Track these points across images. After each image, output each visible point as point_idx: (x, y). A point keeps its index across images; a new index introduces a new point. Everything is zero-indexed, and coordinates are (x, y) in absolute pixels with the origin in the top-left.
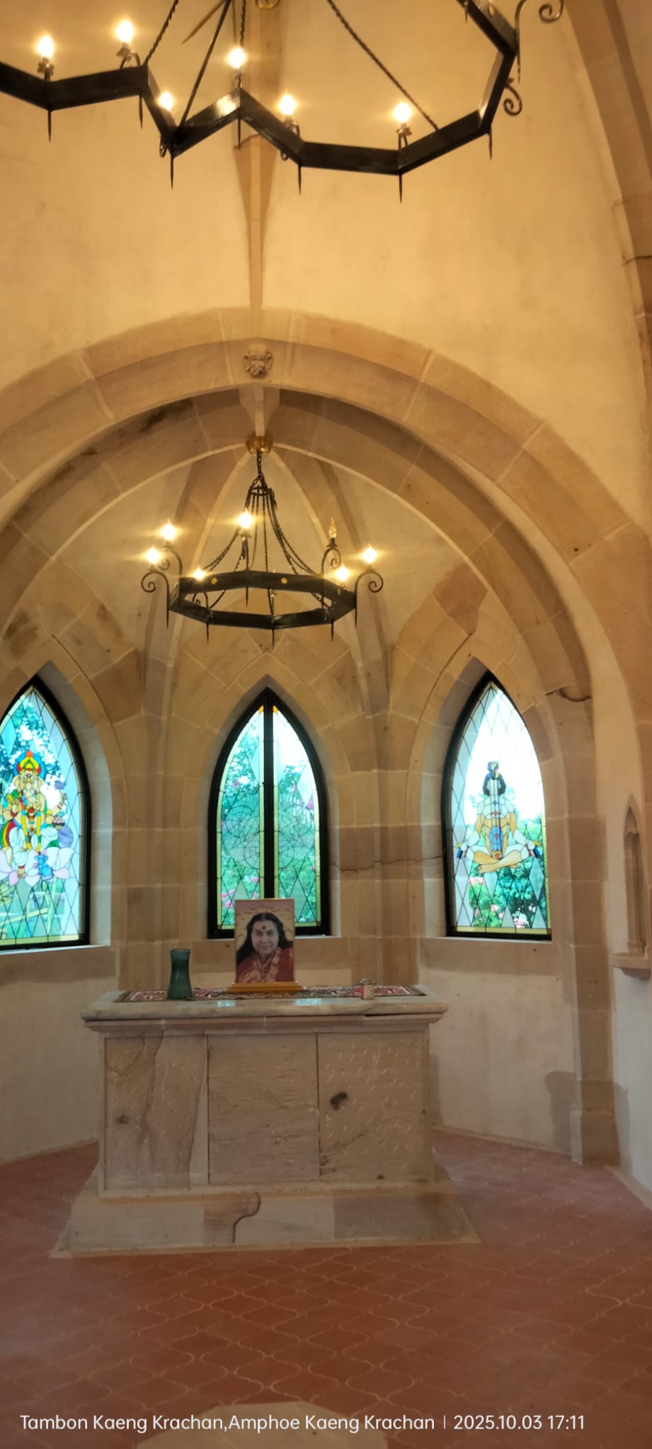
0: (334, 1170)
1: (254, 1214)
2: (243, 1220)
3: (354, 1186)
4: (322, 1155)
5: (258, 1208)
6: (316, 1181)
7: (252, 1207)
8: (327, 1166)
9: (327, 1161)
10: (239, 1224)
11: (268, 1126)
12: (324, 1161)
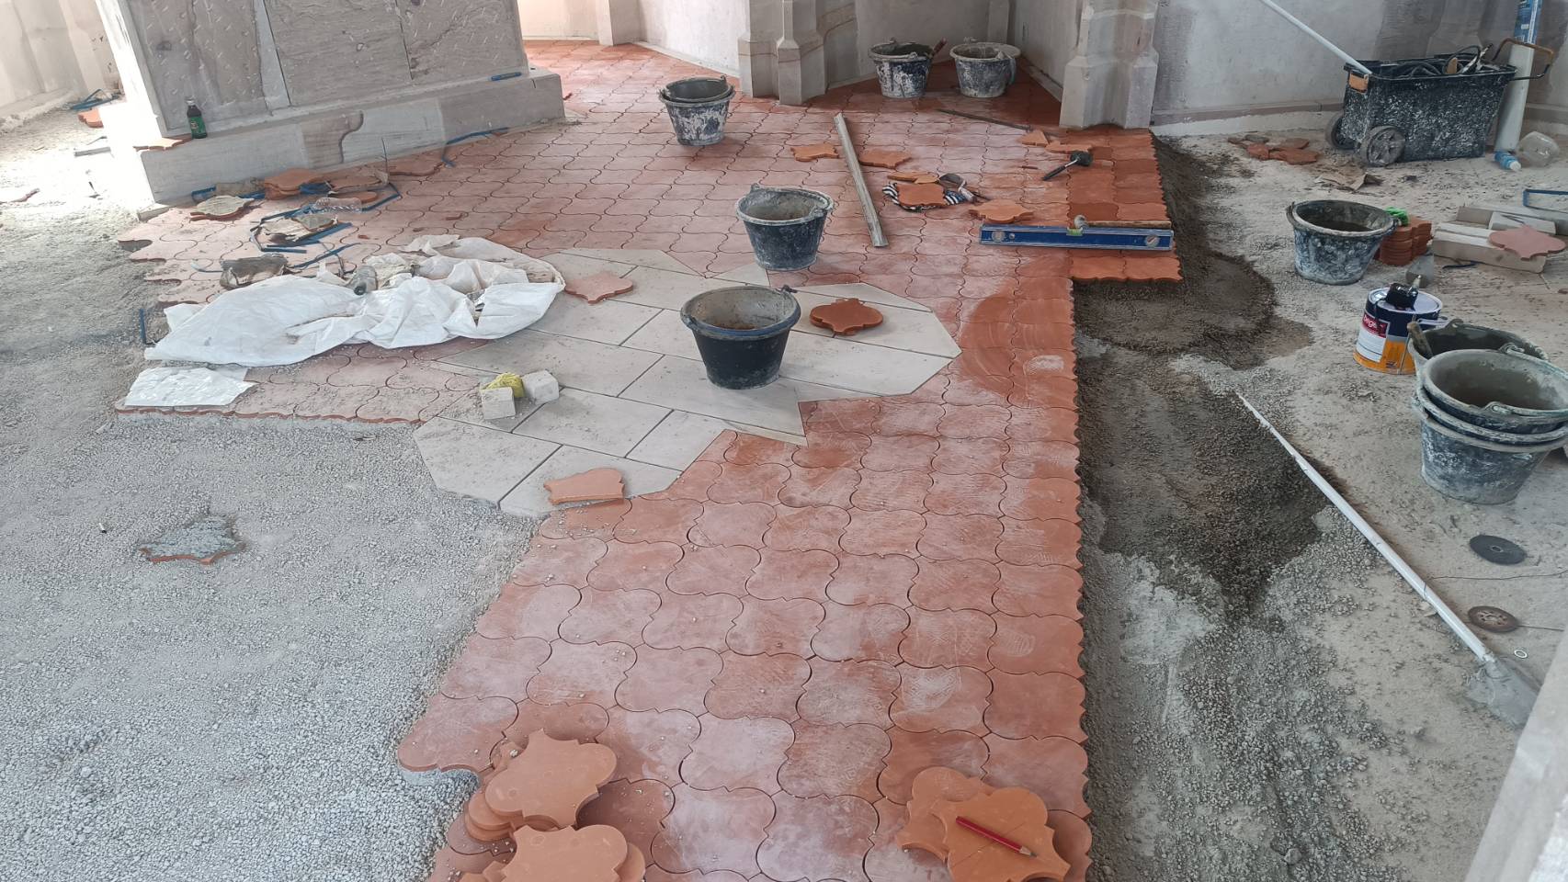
0: (426, 72)
1: (358, 129)
2: (347, 136)
3: (450, 85)
4: (410, 57)
5: (362, 123)
6: (410, 85)
7: (355, 122)
8: (420, 68)
9: (417, 64)
10: (344, 141)
11: (344, 32)
12: (415, 64)
